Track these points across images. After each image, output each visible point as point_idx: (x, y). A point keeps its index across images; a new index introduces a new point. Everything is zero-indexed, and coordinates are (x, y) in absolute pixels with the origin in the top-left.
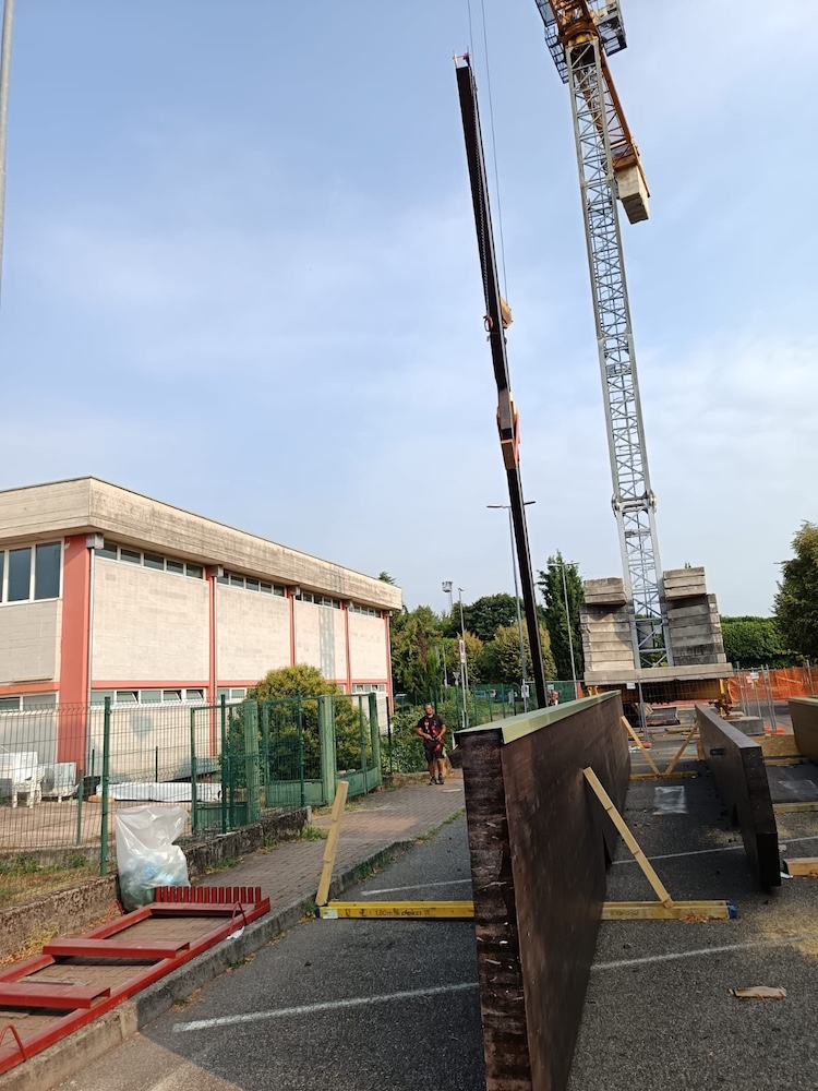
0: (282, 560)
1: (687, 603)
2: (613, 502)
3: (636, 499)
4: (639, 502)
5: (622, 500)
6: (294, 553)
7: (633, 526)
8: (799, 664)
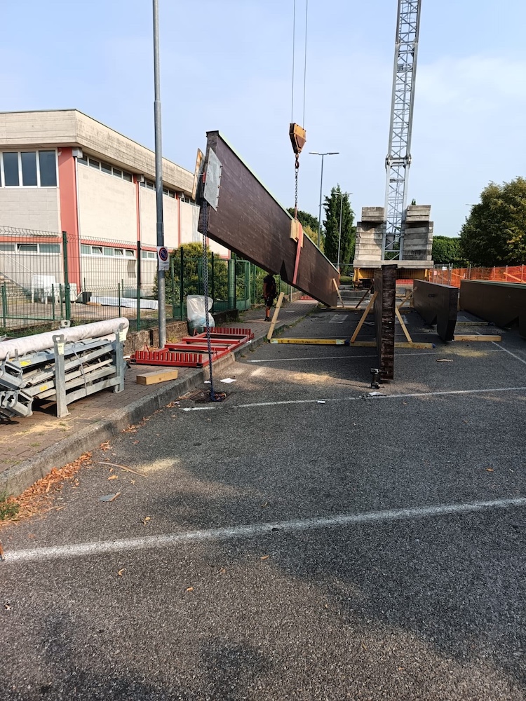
0: (176, 175)
1: (416, 226)
2: (387, 159)
3: (400, 158)
4: (401, 161)
5: (392, 158)
6: (183, 171)
7: (395, 176)
8: (465, 266)
